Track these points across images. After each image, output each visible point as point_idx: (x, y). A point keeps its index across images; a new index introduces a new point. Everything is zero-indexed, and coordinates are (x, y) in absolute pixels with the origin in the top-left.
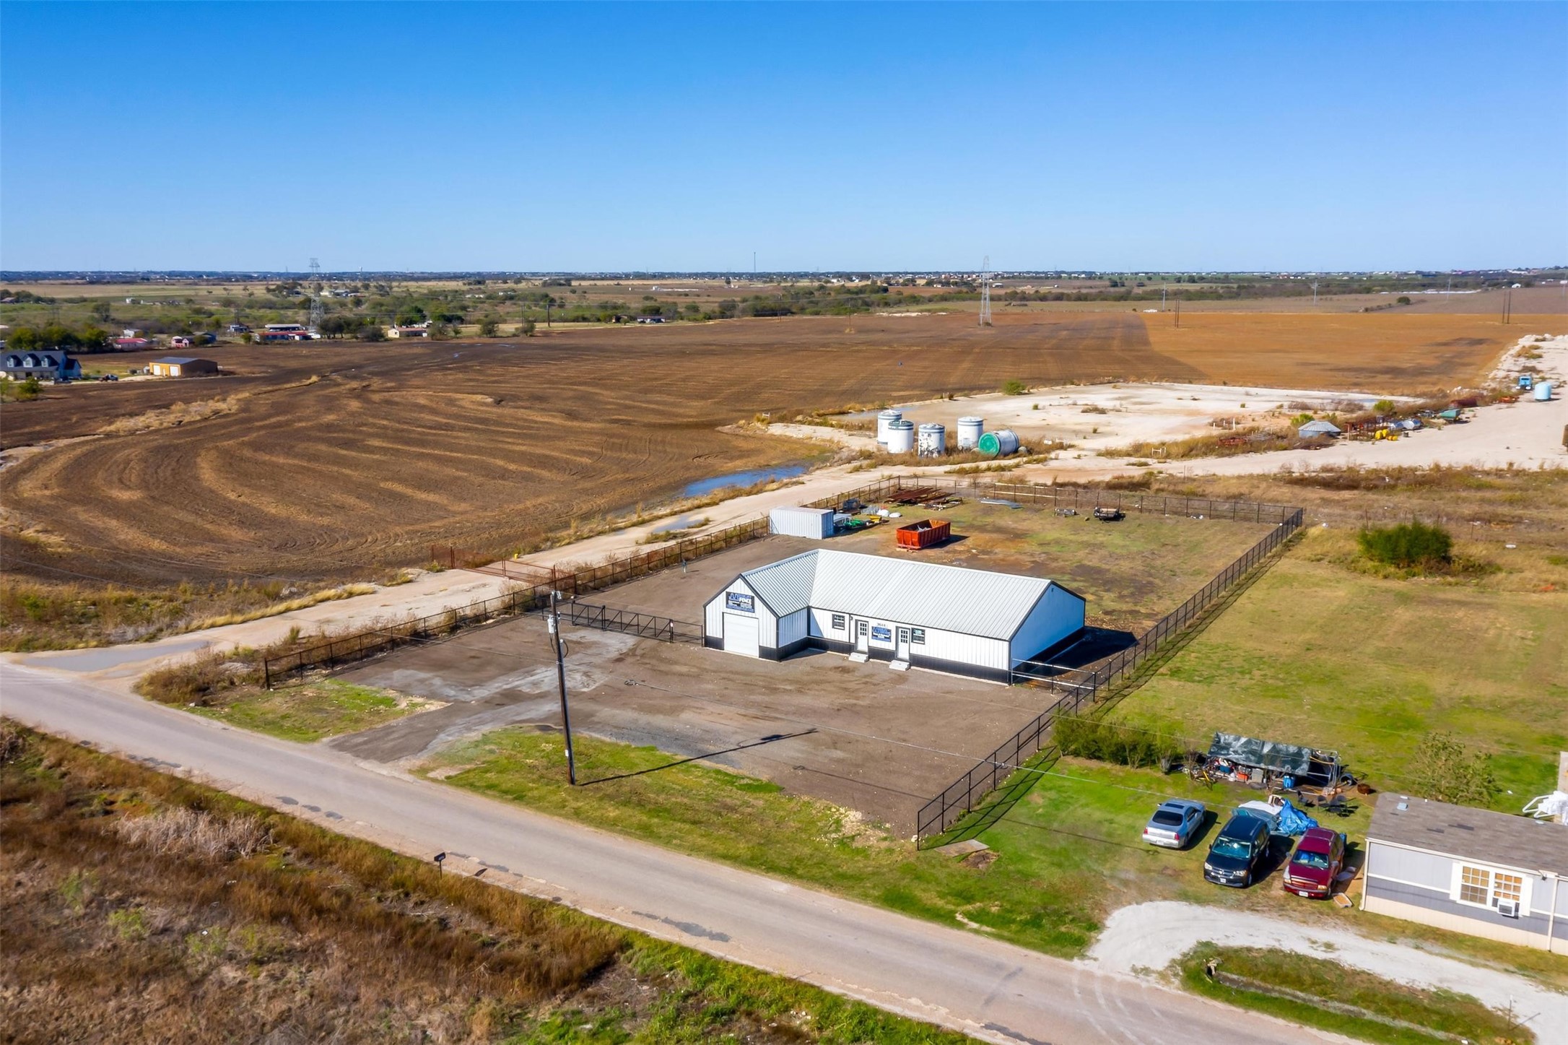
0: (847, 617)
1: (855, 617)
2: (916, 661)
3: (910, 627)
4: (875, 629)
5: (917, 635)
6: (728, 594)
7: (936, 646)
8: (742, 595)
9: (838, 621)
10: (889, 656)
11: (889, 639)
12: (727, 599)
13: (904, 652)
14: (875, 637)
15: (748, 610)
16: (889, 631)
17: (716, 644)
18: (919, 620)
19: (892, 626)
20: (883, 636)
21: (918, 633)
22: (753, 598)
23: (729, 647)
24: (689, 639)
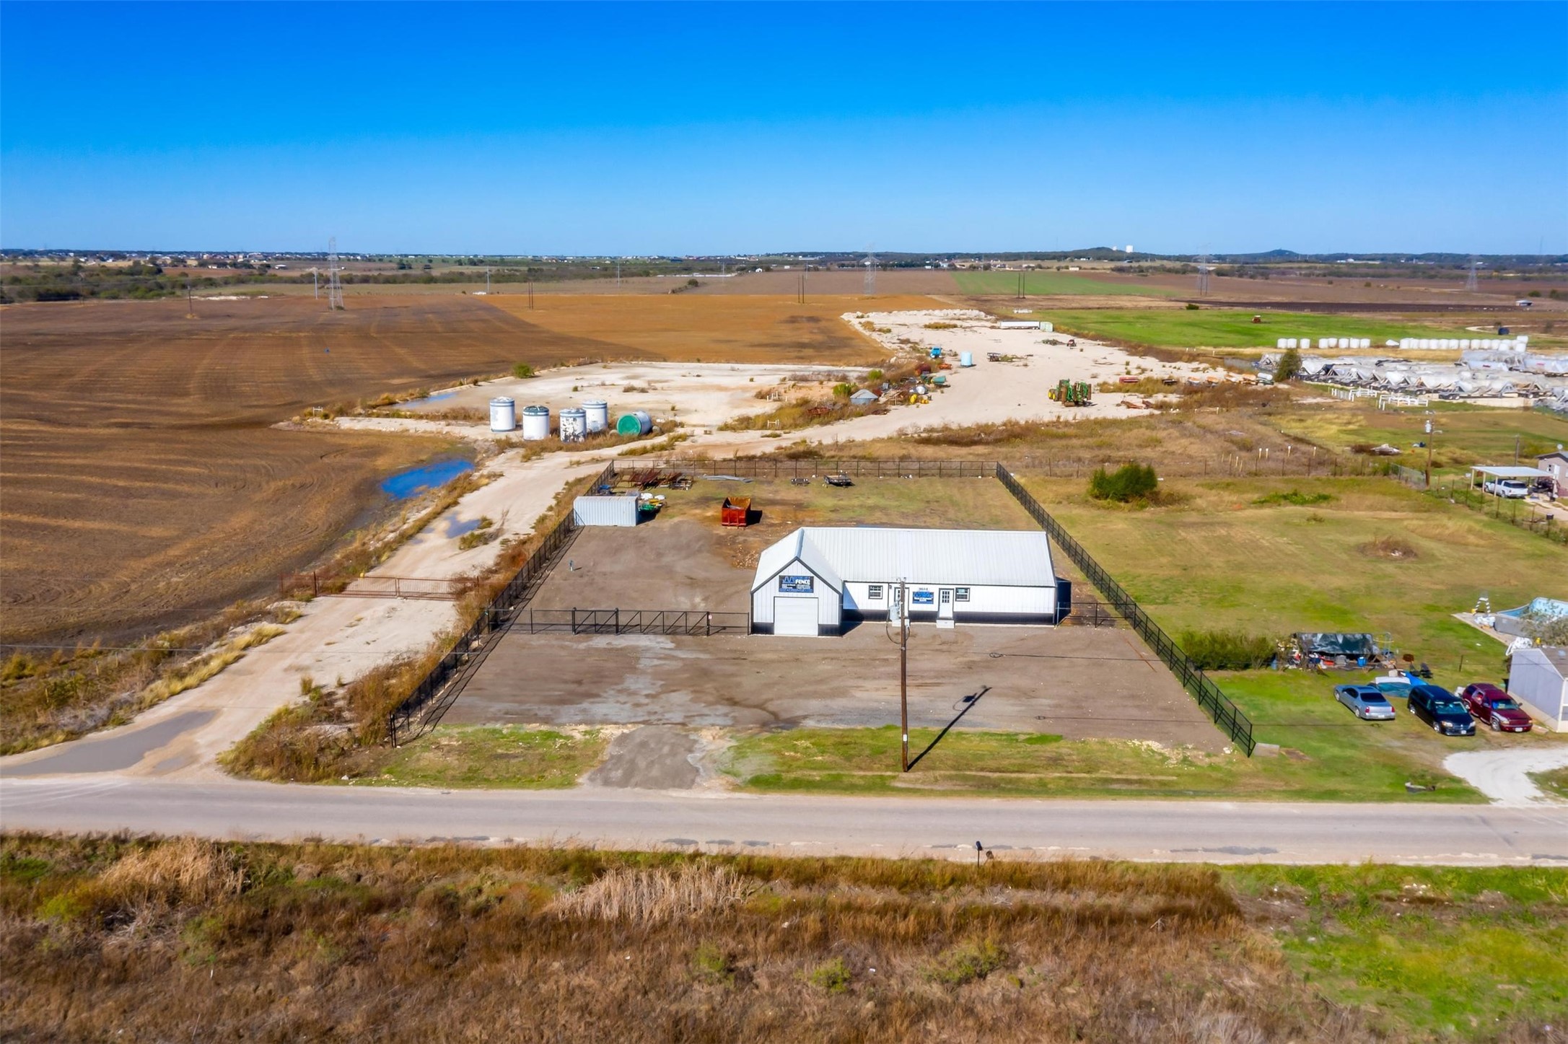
0: (885, 586)
1: (894, 586)
2: (960, 618)
3: (954, 587)
4: (916, 594)
5: (962, 594)
6: (782, 578)
7: (980, 602)
8: (798, 578)
9: (875, 591)
10: (931, 617)
11: (931, 602)
12: (781, 583)
13: (946, 610)
14: (915, 601)
15: (806, 591)
16: (932, 594)
17: (766, 629)
18: (962, 579)
19: (931, 589)
20: (925, 599)
21: (962, 592)
22: (812, 579)
23: (779, 631)
24: (735, 629)
